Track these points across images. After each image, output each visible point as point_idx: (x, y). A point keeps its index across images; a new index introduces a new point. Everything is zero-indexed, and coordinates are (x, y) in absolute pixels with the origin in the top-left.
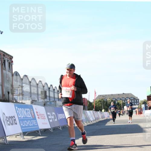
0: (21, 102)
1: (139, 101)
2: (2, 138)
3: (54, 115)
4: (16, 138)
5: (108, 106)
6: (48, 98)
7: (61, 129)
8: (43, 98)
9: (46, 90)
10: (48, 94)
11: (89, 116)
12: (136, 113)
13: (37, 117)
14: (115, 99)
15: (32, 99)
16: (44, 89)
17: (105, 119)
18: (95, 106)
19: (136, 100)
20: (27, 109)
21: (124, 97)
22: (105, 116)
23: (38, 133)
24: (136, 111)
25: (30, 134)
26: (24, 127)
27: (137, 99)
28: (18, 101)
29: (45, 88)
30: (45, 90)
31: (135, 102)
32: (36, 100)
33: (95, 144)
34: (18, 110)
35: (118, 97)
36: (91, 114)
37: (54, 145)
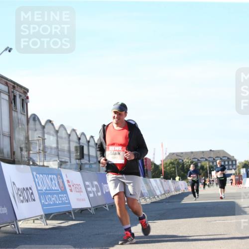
0: (41, 164)
1: (237, 163)
2: (11, 223)
3: (96, 185)
4: (33, 224)
5: (186, 170)
6: (86, 157)
7: (108, 210)
8: (79, 158)
9: (83, 145)
10: (86, 152)
11: (154, 187)
12: (232, 183)
13: (68, 189)
14: (197, 160)
15: (60, 160)
16: (79, 143)
17: (180, 192)
18: (164, 171)
19: (232, 162)
20: (52, 176)
21: (212, 156)
22: (180, 187)
23: (71, 216)
24: (232, 180)
25: (56, 217)
26: (47, 205)
27: (232, 159)
28: (38, 163)
29: (81, 141)
30: (81, 144)
31: (230, 165)
32: (67, 161)
33: (164, 233)
34: (37, 178)
35: (203, 156)
36: (157, 184)
37: (96, 234)
